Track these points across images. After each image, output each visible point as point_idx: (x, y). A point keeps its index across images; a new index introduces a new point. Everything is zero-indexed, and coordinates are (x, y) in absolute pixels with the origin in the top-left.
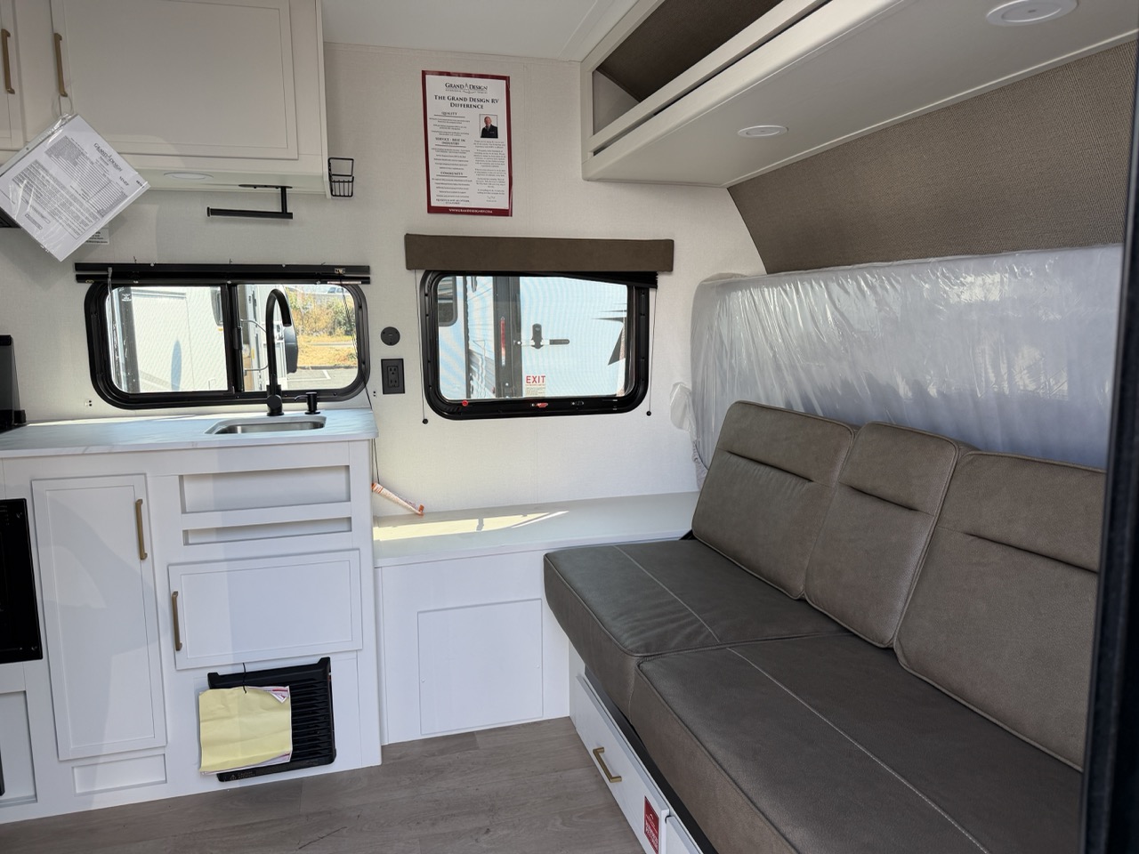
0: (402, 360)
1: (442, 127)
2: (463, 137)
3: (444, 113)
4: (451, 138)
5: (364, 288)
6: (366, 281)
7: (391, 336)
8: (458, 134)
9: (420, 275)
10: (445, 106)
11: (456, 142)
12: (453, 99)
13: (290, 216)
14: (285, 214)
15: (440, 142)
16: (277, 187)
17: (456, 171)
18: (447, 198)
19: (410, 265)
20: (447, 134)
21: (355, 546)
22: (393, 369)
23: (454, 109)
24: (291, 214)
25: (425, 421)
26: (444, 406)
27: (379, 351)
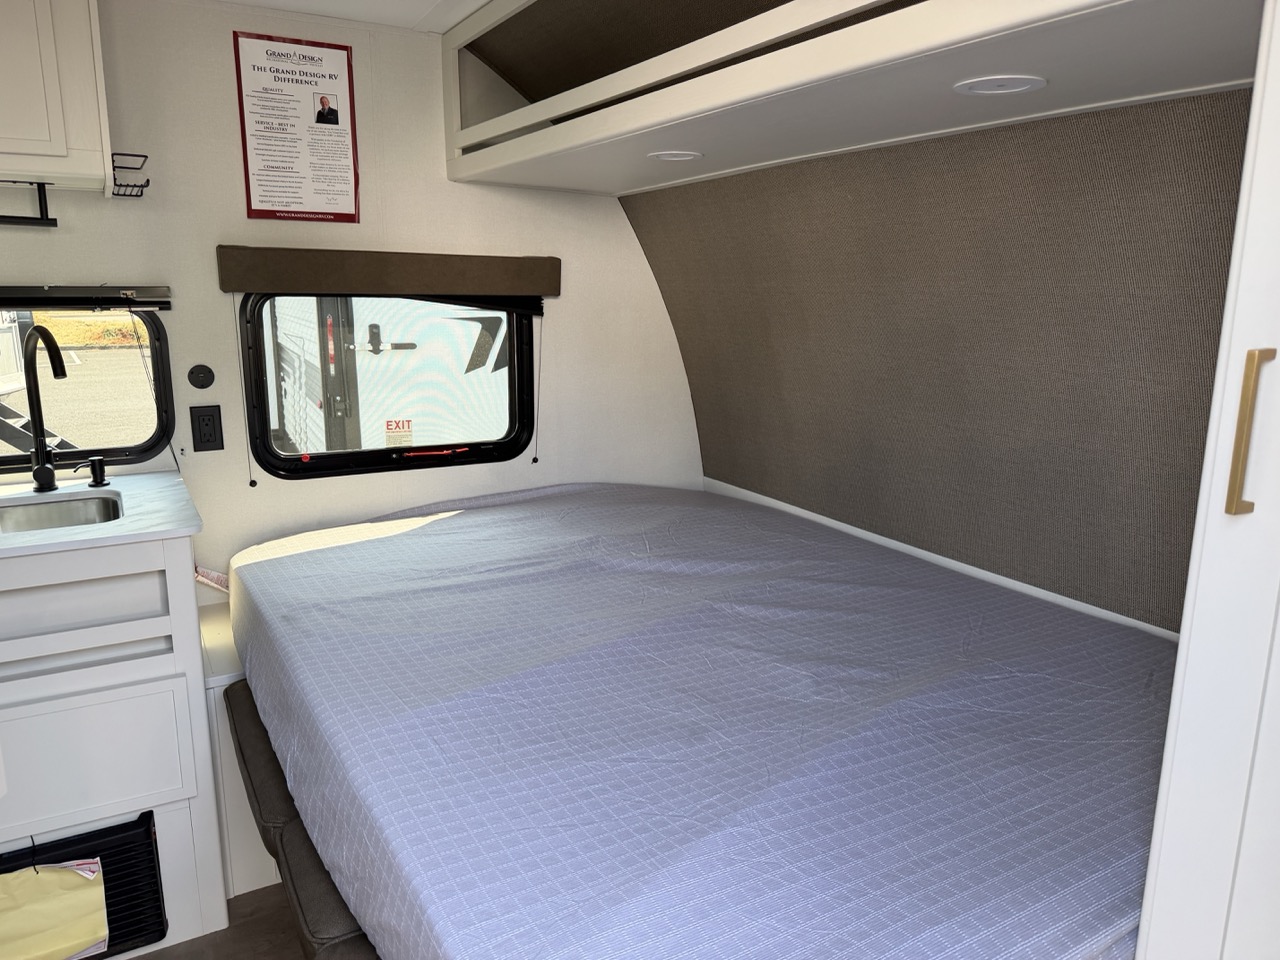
0: (219, 407)
1: (264, 107)
2: (292, 121)
3: (266, 90)
4: (276, 122)
5: (163, 315)
6: (166, 306)
7: (202, 377)
8: (285, 117)
9: (239, 298)
10: (266, 80)
11: (282, 128)
12: (277, 71)
13: (53, 223)
14: (45, 221)
15: (261, 127)
16: (31, 184)
17: (284, 165)
18: (275, 199)
19: (226, 286)
20: (270, 116)
21: (179, 670)
22: (206, 418)
23: (280, 84)
24: (55, 220)
25: (253, 483)
26: (278, 463)
27: (186, 396)
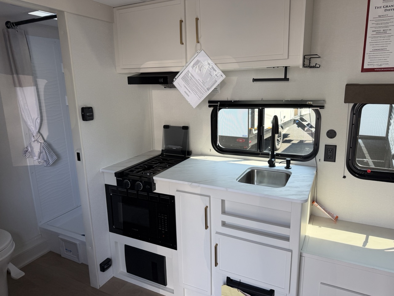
0: (336, 146)
1: (377, 24)
2: (390, 28)
3: (380, 16)
4: (382, 29)
5: (321, 110)
6: (322, 107)
7: (332, 134)
8: (387, 27)
9: (352, 105)
10: (381, 12)
11: (385, 32)
12: (387, 6)
13: (288, 80)
14: (286, 79)
15: (375, 33)
16: (283, 67)
17: (382, 48)
18: (374, 63)
19: (347, 100)
20: (380, 27)
22: (330, 150)
23: (387, 12)
25: (344, 177)
26: (356, 171)
27: (325, 141)
